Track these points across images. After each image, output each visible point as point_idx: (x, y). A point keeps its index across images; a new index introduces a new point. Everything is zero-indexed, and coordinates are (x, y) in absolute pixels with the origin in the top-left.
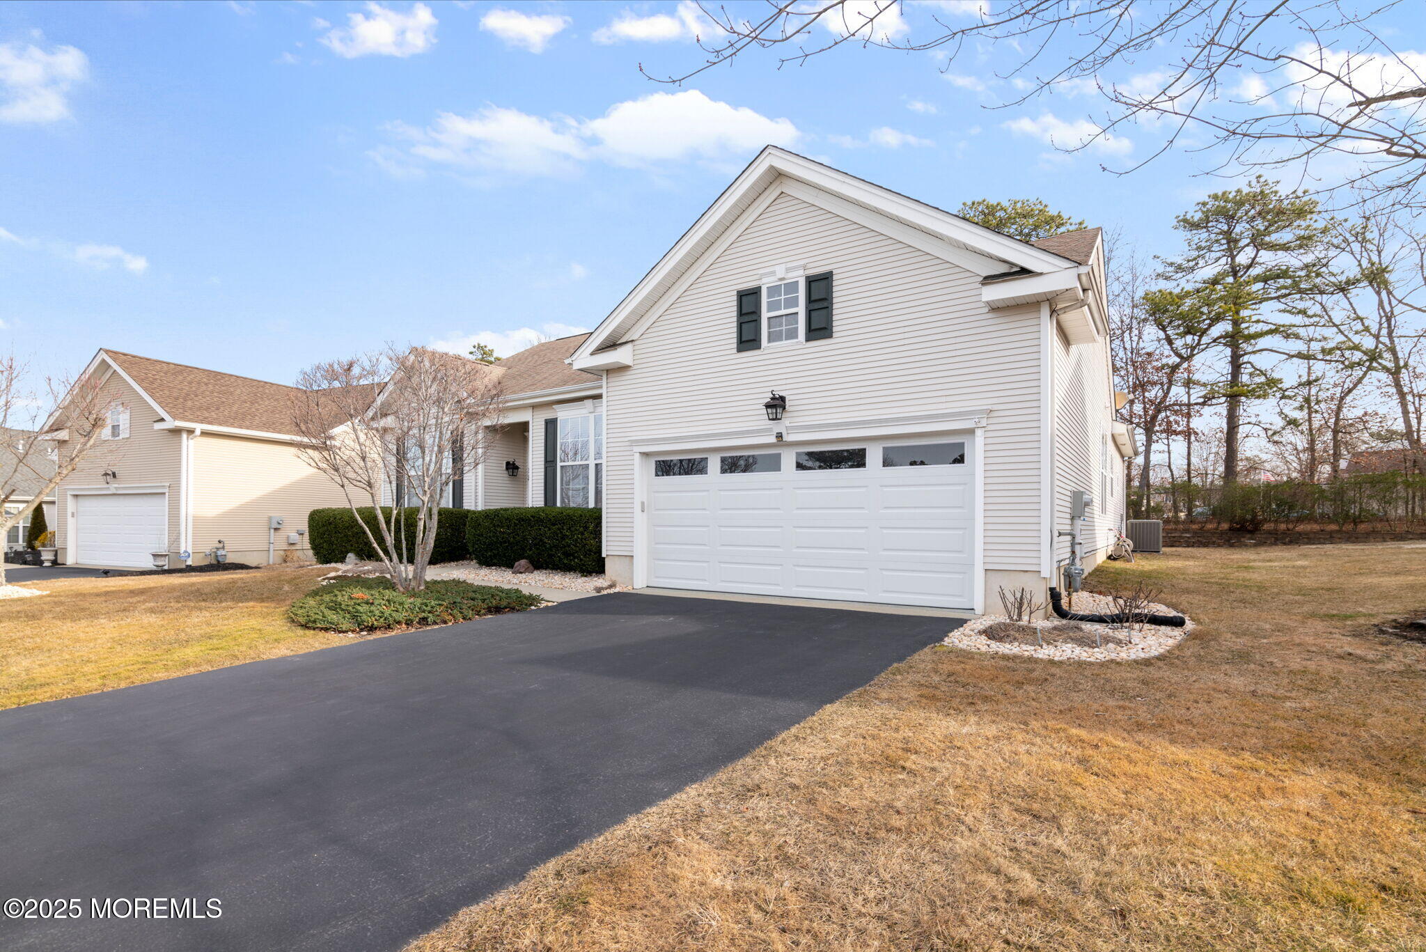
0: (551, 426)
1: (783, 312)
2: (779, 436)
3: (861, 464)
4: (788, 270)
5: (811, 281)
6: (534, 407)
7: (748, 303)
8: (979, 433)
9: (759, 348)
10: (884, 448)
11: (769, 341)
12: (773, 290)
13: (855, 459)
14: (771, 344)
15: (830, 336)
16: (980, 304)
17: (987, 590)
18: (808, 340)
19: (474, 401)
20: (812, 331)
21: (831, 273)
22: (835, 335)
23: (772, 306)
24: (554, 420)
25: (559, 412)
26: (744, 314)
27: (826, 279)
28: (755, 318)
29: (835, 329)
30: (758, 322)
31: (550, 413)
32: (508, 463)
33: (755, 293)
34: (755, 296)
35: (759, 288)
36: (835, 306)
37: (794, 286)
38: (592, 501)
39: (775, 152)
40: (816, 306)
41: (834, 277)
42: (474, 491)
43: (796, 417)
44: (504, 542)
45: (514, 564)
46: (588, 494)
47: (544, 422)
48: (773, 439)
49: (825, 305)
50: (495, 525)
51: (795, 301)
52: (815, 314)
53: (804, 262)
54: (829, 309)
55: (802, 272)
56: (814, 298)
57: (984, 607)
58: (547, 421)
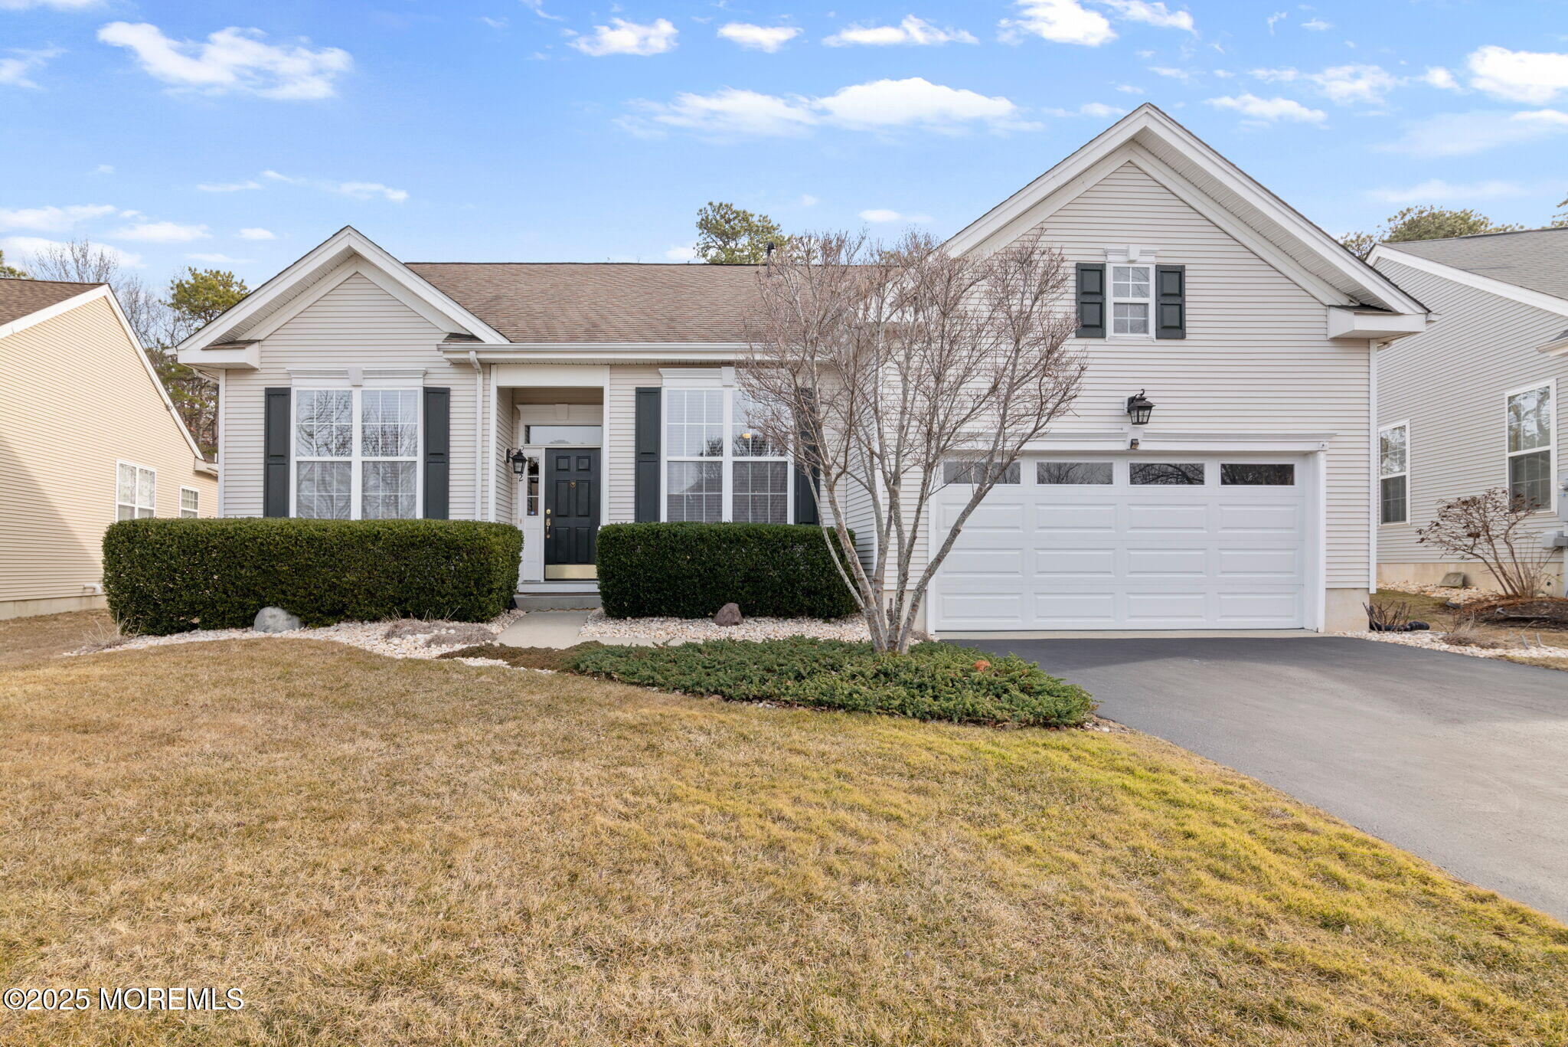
0: (648, 402)
1: (1130, 299)
2: (1134, 443)
3: (1198, 480)
4: (1143, 252)
5: (1163, 271)
6: (614, 366)
7: (1090, 282)
8: (1322, 456)
9: (1103, 336)
10: (1224, 466)
11: (1116, 331)
12: (1119, 272)
13: (1190, 475)
14: (1118, 335)
15: (1183, 337)
16: (1323, 331)
17: (1327, 607)
18: (1159, 336)
19: (506, 342)
20: (1164, 327)
21: (1183, 267)
22: (1188, 337)
23: (1120, 291)
24: (655, 393)
25: (665, 382)
26: (1085, 293)
27: (1179, 272)
28: (1098, 299)
29: (1188, 330)
30: (1102, 306)
31: (647, 381)
32: (508, 451)
33: (1100, 270)
34: (1098, 274)
35: (1103, 266)
36: (1187, 305)
37: (1143, 273)
38: (727, 516)
39: (1153, 113)
40: (1168, 300)
41: (1187, 273)
42: (478, 494)
43: (1156, 422)
44: (690, 578)
45: (715, 611)
46: (720, 505)
47: (634, 393)
48: (1124, 446)
49: (1178, 301)
50: (673, 550)
51: (1141, 291)
52: (1167, 309)
53: (1156, 248)
54: (1181, 307)
55: (1152, 259)
56: (1167, 290)
57: (1326, 625)
58: (641, 393)
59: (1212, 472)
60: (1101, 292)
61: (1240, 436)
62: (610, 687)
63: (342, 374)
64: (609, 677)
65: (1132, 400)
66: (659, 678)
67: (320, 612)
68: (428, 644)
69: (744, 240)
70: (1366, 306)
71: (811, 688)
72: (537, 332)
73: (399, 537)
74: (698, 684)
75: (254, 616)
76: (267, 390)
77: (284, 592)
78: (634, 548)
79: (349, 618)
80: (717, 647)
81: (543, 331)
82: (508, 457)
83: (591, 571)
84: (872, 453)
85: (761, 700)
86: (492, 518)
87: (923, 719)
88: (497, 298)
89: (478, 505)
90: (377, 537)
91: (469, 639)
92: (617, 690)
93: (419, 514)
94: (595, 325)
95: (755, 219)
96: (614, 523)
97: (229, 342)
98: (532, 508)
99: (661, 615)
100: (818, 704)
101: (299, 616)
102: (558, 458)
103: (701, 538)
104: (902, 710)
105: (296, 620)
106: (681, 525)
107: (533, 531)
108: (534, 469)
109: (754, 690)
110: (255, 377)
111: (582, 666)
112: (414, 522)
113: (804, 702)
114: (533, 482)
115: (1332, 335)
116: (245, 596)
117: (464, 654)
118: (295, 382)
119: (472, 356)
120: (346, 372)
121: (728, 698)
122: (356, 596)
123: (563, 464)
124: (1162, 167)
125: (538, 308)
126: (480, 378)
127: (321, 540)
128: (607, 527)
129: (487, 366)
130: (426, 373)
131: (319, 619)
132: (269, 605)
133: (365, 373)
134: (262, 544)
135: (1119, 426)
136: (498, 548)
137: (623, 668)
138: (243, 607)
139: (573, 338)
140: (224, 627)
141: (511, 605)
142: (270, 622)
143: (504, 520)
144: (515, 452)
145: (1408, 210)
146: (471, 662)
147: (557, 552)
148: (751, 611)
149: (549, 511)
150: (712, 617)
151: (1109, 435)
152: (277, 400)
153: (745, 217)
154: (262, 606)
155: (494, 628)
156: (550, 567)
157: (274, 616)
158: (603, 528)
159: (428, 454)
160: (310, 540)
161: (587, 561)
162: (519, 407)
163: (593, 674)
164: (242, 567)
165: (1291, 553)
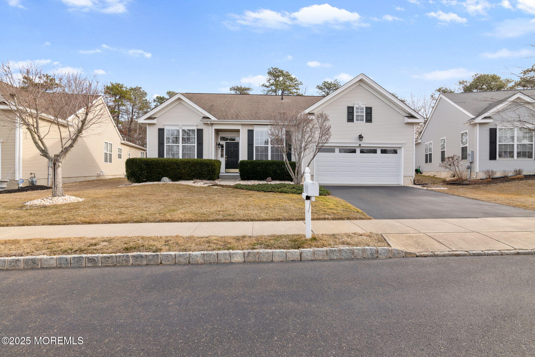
0: (251, 133)
1: (360, 114)
2: (360, 145)
3: (376, 153)
4: (362, 104)
5: (367, 108)
6: (242, 125)
7: (350, 110)
8: (403, 148)
9: (353, 122)
10: (381, 150)
11: (356, 121)
12: (357, 108)
13: (375, 151)
14: (357, 122)
15: (371, 122)
16: (403, 121)
17: (404, 180)
18: (366, 122)
19: (217, 119)
20: (367, 120)
21: (372, 107)
22: (372, 122)
23: (357, 112)
24: (252, 131)
25: (255, 128)
26: (349, 113)
27: (371, 108)
28: (352, 114)
29: (372, 121)
30: (353, 115)
31: (251, 128)
32: (217, 143)
33: (353, 108)
34: (352, 109)
35: (353, 107)
36: (372, 115)
37: (363, 108)
38: (270, 159)
39: (363, 75)
40: (368, 114)
41: (372, 109)
42: (210, 153)
43: (364, 140)
44: (260, 172)
45: (266, 179)
46: (268, 156)
47: (247, 131)
48: (358, 145)
49: (370, 114)
50: (256, 166)
51: (363, 112)
52: (368, 116)
53: (365, 103)
54: (371, 116)
55: (365, 105)
56: (368, 112)
57: (403, 184)
58: (249, 131)
59: (379, 151)
60: (353, 112)
61: (384, 143)
62: (243, 190)
63: (177, 125)
64: (243, 189)
65: (359, 135)
66: (252, 189)
67: (176, 178)
68: (204, 184)
69: (281, 78)
70: (412, 117)
71: (280, 190)
72: (224, 116)
73: (195, 163)
74: (260, 190)
75: (161, 179)
76: (159, 129)
77: (168, 174)
78: (248, 165)
79: (183, 180)
80: (265, 184)
81: (225, 116)
82: (217, 144)
83: (237, 170)
84: (295, 148)
85: (271, 192)
86: (213, 158)
87: (298, 194)
88: (212, 105)
89: (210, 155)
90: (190, 162)
91: (212, 183)
92: (244, 191)
93: (196, 158)
94: (238, 115)
95: (284, 72)
96: (243, 160)
97: (150, 118)
98: (222, 156)
99: (254, 180)
100: (281, 192)
101: (171, 179)
102: (228, 144)
103: (263, 164)
104: (295, 193)
105: (171, 180)
106: (258, 161)
107: (223, 161)
108: (222, 147)
109: (270, 190)
110: (156, 126)
111: (238, 187)
112: (195, 160)
113: (278, 192)
114: (222, 150)
115: (405, 122)
116: (159, 175)
117: (212, 186)
118: (165, 127)
119: (209, 122)
120: (178, 125)
121: (265, 192)
122: (184, 175)
123: (230, 146)
124: (367, 86)
125: (223, 109)
126: (210, 127)
127: (177, 163)
128: (241, 161)
129: (212, 124)
130: (197, 125)
131: (176, 180)
132: (165, 177)
133: (182, 125)
134: (163, 164)
135: (357, 141)
136: (217, 165)
137: (245, 188)
138: (158, 177)
139: (232, 119)
140: (154, 181)
141: (218, 178)
142: (165, 180)
143: (215, 159)
144: (218, 143)
145: (477, 74)
146: (214, 187)
147: (228, 166)
148: (273, 179)
149: (226, 157)
150: (265, 180)
151: (354, 143)
152: (161, 131)
153: (281, 72)
154: (163, 177)
155: (216, 182)
156: (226, 169)
157: (166, 179)
158: (240, 161)
159: (198, 144)
160: (174, 163)
161: (236, 168)
162: (219, 132)
163: (240, 189)
164: (159, 168)
165: (396, 168)
